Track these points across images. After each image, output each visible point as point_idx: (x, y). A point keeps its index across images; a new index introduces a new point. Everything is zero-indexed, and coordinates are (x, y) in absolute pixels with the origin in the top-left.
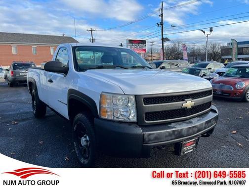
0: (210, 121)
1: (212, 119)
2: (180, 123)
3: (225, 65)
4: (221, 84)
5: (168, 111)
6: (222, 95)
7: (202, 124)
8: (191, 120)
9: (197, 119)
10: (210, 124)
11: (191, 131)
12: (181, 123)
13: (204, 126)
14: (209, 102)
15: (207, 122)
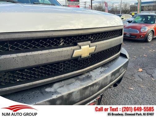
0: (118, 71)
1: (121, 68)
2: (70, 80)
3: (133, 16)
4: (130, 29)
5: (45, 66)
6: (130, 37)
7: (107, 77)
8: (92, 73)
9: (100, 70)
10: (117, 74)
11: (87, 92)
12: (73, 80)
13: (109, 79)
14: (118, 46)
15: (114, 74)
